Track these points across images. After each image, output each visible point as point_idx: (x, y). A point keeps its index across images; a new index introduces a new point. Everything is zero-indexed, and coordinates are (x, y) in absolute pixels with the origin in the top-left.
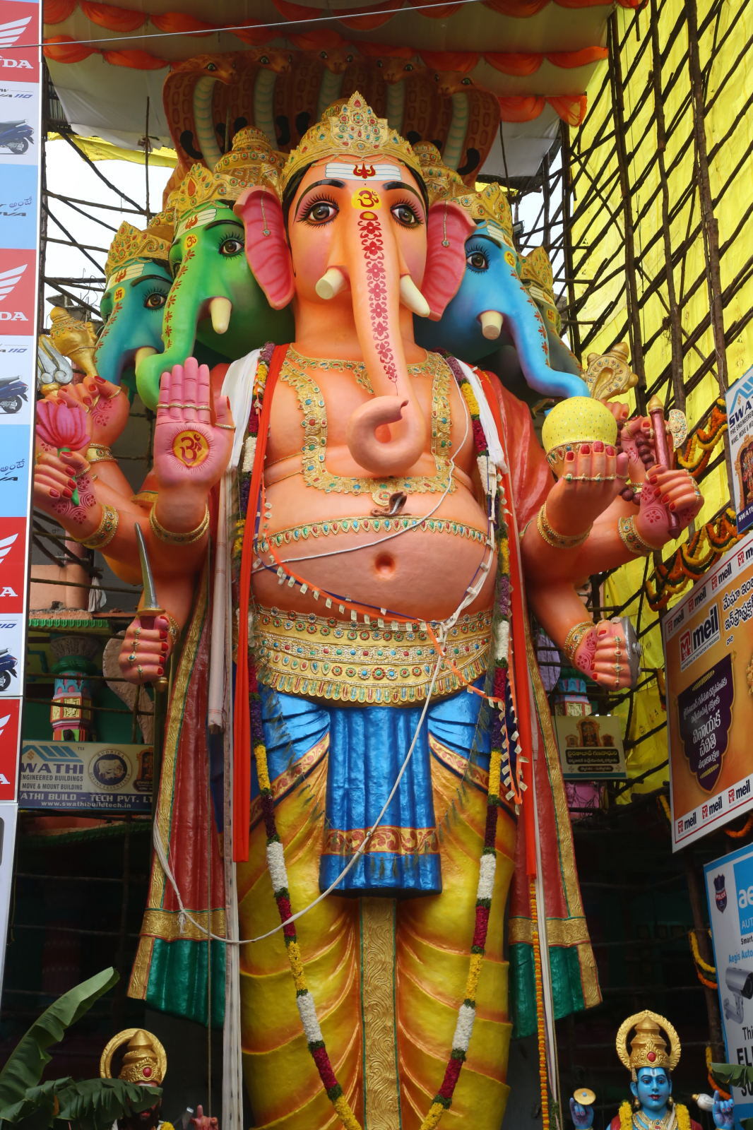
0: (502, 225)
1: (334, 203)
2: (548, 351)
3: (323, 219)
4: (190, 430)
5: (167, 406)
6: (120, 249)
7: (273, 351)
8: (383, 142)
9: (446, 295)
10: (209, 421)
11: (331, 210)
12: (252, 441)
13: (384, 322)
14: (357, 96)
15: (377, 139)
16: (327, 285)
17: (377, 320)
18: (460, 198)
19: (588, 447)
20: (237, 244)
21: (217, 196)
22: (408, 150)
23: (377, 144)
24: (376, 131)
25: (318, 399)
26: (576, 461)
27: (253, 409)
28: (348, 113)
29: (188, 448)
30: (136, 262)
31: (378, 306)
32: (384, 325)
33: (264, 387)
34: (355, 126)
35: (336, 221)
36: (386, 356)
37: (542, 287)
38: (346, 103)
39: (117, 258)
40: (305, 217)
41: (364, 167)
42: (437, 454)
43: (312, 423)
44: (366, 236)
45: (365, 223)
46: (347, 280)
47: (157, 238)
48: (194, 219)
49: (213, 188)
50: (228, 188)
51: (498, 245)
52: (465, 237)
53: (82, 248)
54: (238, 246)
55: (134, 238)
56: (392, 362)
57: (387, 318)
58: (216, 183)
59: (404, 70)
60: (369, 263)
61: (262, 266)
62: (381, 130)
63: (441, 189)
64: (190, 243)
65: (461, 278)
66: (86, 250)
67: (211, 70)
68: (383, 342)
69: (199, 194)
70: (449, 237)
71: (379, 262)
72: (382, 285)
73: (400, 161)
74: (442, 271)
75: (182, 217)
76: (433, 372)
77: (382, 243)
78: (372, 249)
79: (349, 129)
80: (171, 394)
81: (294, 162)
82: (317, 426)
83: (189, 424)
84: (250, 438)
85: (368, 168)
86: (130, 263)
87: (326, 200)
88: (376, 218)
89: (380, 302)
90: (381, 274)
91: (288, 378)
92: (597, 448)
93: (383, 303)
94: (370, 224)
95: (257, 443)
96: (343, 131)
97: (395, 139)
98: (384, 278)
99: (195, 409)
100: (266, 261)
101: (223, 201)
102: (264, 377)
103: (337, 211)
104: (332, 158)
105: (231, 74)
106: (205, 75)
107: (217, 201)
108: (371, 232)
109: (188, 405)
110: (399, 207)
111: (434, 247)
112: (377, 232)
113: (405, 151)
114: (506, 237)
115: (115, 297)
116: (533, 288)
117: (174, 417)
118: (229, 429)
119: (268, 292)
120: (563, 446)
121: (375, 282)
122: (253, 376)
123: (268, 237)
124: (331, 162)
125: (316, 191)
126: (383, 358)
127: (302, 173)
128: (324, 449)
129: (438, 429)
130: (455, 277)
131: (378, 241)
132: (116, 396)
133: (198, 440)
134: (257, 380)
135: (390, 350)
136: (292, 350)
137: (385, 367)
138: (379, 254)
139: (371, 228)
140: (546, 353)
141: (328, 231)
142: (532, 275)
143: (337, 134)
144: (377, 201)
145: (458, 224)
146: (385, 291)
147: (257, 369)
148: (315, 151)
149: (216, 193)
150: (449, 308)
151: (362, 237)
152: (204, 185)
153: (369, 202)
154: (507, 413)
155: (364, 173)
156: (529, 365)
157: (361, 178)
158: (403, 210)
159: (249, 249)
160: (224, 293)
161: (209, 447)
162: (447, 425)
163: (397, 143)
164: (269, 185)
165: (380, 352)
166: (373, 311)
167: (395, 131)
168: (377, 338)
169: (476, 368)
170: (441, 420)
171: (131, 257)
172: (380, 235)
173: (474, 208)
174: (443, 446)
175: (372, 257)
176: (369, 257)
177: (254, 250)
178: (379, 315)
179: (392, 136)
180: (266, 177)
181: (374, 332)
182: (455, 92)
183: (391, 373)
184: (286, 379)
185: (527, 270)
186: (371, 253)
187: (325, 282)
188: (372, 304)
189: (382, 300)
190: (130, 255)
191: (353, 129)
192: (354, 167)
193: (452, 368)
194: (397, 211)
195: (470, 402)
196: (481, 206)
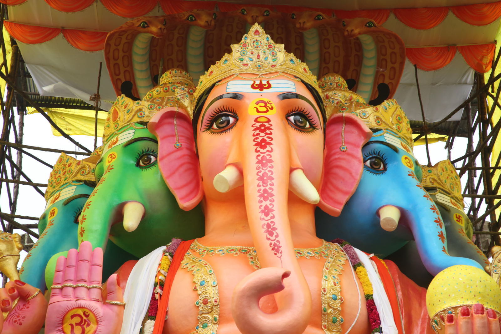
0: (400, 134)
1: (234, 113)
2: (446, 241)
3: (225, 128)
4: (80, 307)
5: (60, 286)
6: (57, 176)
7: (178, 245)
8: (279, 62)
9: (346, 193)
10: (99, 297)
11: (232, 120)
12: (150, 324)
13: (270, 204)
14: (256, 27)
15: (274, 60)
16: (224, 180)
17: (264, 204)
18: (358, 111)
19: (468, 309)
20: (152, 157)
21: (136, 119)
22: (305, 69)
23: (274, 64)
24: (273, 54)
25: (211, 280)
26: (457, 324)
27: (154, 294)
28: (248, 41)
29: (77, 324)
30: (70, 185)
31: (265, 191)
32: (270, 207)
33: (166, 275)
34: (254, 50)
35: (235, 128)
36: (271, 234)
37: (449, 194)
38: (247, 33)
39: (55, 184)
40: (209, 127)
41: (261, 82)
42: (329, 330)
43: (205, 302)
44: (258, 134)
45: (258, 125)
46: (241, 173)
47: (90, 164)
48: (115, 140)
49: (133, 113)
50: (146, 112)
51: (395, 150)
52: (362, 142)
53: (36, 186)
54: (153, 158)
55: (70, 165)
56: (277, 239)
57: (273, 201)
58: (135, 109)
59: (315, 19)
60: (259, 156)
61: (173, 173)
62: (278, 53)
63: (337, 103)
64: (110, 159)
65: (358, 178)
66: (39, 187)
67: (144, 27)
68: (269, 222)
69: (121, 119)
70: (346, 143)
71: (268, 155)
72: (269, 174)
73: (297, 77)
74: (340, 172)
75: (107, 141)
76: (327, 256)
77: (272, 139)
78: (263, 144)
79: (249, 53)
80: (64, 275)
81: (202, 84)
82: (209, 305)
83: (79, 302)
84: (149, 321)
85: (264, 82)
86: (65, 186)
87: (227, 111)
88: (269, 121)
89: (267, 188)
90: (269, 165)
91: (187, 266)
92: (477, 310)
93: (270, 188)
94: (263, 125)
95: (155, 326)
96: (244, 55)
97: (292, 60)
98: (272, 167)
99: (87, 288)
100: (177, 169)
101: (141, 123)
102: (166, 267)
103: (237, 120)
104: (233, 77)
105: (161, 29)
106: (139, 32)
107: (135, 123)
108: (262, 131)
109: (79, 285)
110: (294, 115)
111: (333, 152)
112: (268, 131)
113: (301, 70)
114: (403, 143)
115: (49, 216)
116: (439, 194)
117: (65, 296)
118: (117, 305)
119: (178, 195)
120: (444, 311)
121: (263, 172)
122: (157, 265)
123: (179, 149)
124: (232, 80)
125: (218, 104)
126: (269, 236)
127: (208, 91)
128: (216, 326)
129: (328, 304)
130: (353, 177)
131: (268, 137)
132: (34, 297)
133: (87, 316)
134: (159, 269)
135: (275, 229)
136: (197, 243)
137: (271, 244)
138: (268, 148)
139: (263, 128)
140: (443, 241)
141: (228, 137)
142: (438, 183)
143: (238, 58)
144: (272, 108)
145: (355, 131)
146: (272, 179)
147: (161, 260)
148: (220, 73)
149: (136, 117)
150: (348, 204)
151: (254, 135)
152: (126, 112)
153: (265, 109)
154: (404, 294)
155: (261, 87)
156: (426, 252)
157: (258, 90)
158: (298, 117)
159: (161, 159)
160: (137, 198)
161: (97, 322)
162: (337, 301)
163: (294, 63)
164: (181, 106)
165: (268, 231)
166: (261, 196)
167: (292, 54)
168: (263, 219)
169: (372, 255)
170: (331, 296)
171: (66, 182)
172: (271, 134)
173: (372, 119)
174: (334, 322)
175: (262, 150)
176: (259, 151)
177: (165, 160)
178: (266, 199)
179: (289, 58)
180: (178, 99)
181: (261, 214)
182: (360, 34)
183: (276, 249)
184: (186, 267)
185: (434, 179)
186: (260, 148)
187: (222, 177)
188: (259, 191)
189: (269, 186)
190: (65, 180)
191: (252, 53)
192: (252, 82)
193: (348, 254)
194: (292, 118)
195: (363, 282)
196: (378, 118)
